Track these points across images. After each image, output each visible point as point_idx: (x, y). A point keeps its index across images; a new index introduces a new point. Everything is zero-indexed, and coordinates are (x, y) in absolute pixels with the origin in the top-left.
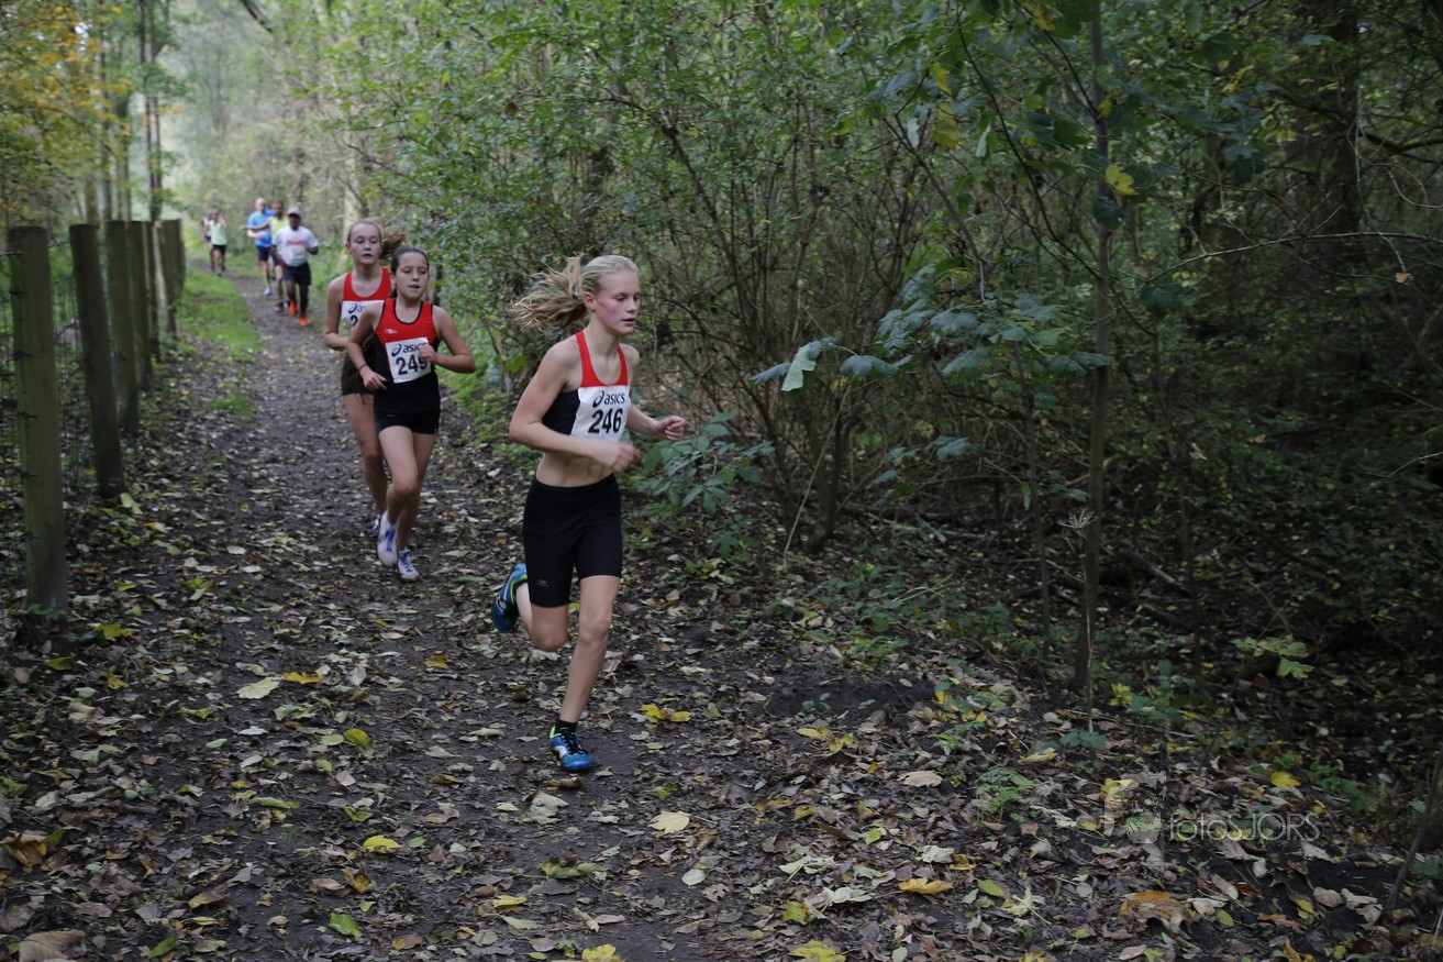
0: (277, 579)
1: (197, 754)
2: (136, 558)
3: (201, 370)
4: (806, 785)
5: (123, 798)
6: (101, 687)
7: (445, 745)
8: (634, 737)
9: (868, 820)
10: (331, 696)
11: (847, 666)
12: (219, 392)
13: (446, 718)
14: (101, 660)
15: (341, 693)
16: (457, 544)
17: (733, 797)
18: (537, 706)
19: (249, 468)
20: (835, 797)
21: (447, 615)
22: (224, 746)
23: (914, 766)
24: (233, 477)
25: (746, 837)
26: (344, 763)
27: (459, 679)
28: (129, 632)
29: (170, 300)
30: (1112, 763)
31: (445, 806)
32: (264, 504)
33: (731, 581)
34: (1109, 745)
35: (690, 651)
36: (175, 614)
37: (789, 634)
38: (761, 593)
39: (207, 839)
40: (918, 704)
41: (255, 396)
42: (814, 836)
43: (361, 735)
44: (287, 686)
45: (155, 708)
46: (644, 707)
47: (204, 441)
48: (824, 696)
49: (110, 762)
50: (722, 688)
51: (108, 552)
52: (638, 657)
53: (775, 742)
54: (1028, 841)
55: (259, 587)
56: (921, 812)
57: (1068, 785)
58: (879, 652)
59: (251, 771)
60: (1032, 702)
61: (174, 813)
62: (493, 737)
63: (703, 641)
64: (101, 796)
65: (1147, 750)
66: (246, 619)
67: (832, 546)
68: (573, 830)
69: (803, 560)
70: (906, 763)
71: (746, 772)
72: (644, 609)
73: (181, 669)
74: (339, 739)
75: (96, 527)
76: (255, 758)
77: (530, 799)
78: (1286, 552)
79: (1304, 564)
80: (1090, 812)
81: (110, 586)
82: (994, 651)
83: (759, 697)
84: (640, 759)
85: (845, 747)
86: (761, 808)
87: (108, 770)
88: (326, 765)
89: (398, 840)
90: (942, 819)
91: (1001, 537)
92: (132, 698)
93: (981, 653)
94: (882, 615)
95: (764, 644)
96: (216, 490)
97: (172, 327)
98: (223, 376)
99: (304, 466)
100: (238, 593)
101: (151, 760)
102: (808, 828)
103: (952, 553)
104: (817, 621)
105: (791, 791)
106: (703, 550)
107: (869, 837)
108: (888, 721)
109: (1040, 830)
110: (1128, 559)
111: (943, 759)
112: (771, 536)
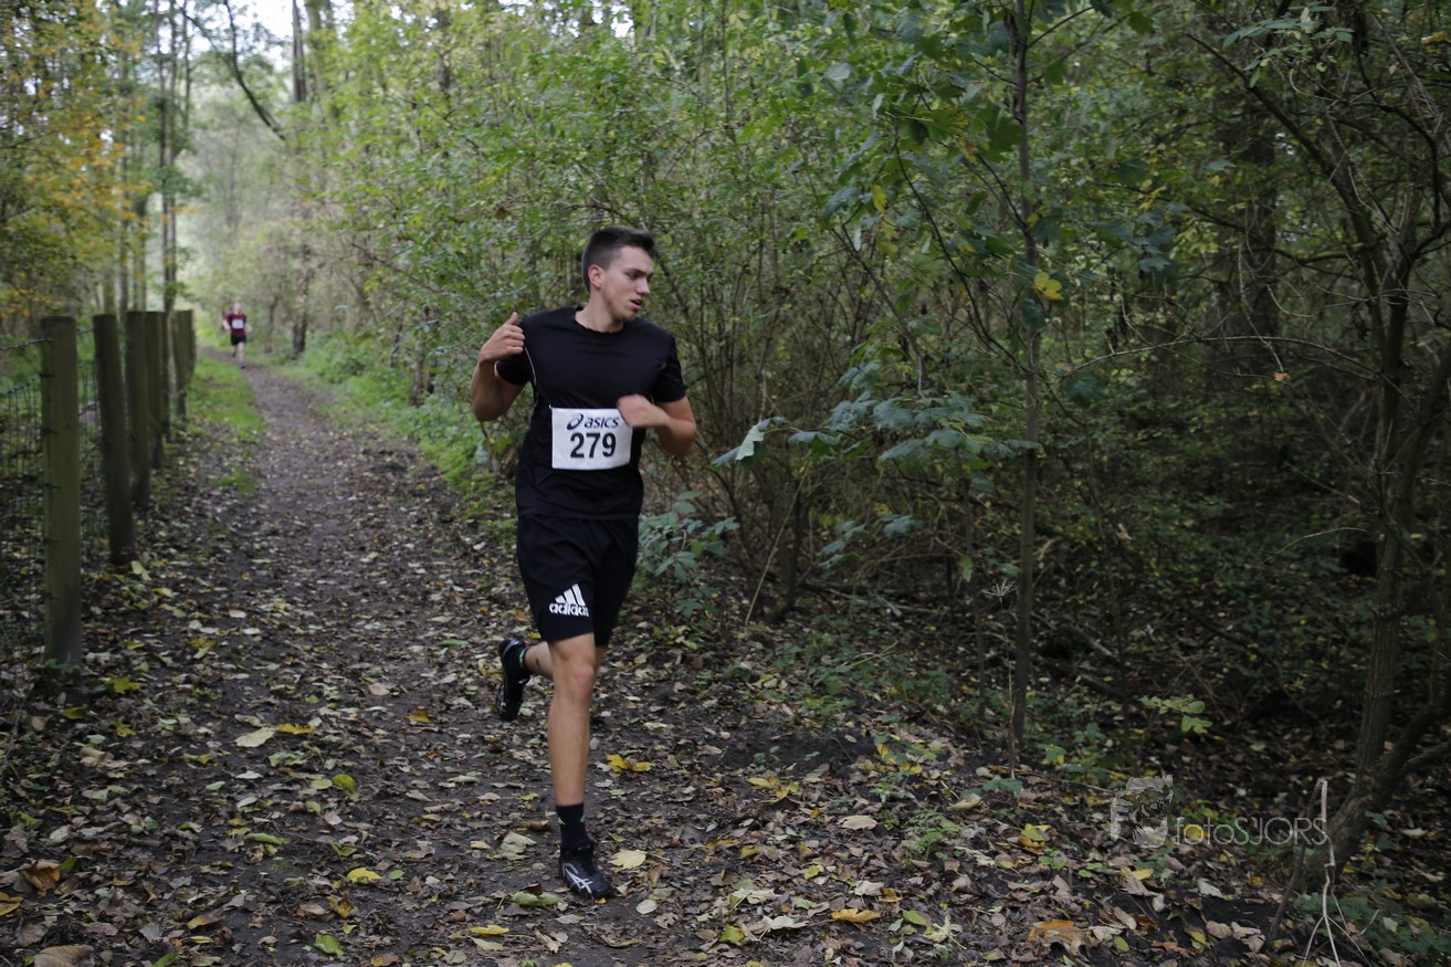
0: (275, 640)
1: (198, 795)
2: (144, 620)
3: (208, 450)
4: (753, 827)
5: (129, 833)
6: (110, 734)
7: (423, 791)
8: (598, 784)
9: (808, 859)
10: (322, 745)
11: (797, 723)
12: (224, 470)
13: (426, 766)
14: (111, 710)
15: (330, 743)
16: (442, 610)
17: (686, 838)
18: (511, 756)
19: (251, 540)
20: (779, 838)
21: (431, 675)
22: (222, 789)
23: (852, 811)
24: (235, 548)
25: (695, 872)
26: (332, 805)
27: (440, 732)
28: (137, 686)
29: (181, 385)
30: (1034, 811)
31: (422, 844)
32: (264, 573)
33: (694, 646)
34: (1033, 796)
35: (653, 709)
36: (180, 671)
37: (746, 695)
38: (722, 657)
39: (205, 869)
40: (861, 758)
41: (259, 474)
42: (759, 872)
43: (347, 780)
44: (281, 737)
45: (160, 754)
46: (609, 757)
47: (210, 514)
48: (774, 749)
49: (118, 800)
50: (682, 742)
51: (119, 614)
52: (606, 714)
53: (728, 790)
54: (952, 876)
55: (257, 647)
56: (856, 851)
57: (991, 829)
58: (826, 711)
59: (247, 810)
60: (966, 758)
61: (175, 846)
62: (470, 783)
63: (666, 700)
64: (110, 830)
65: (1068, 801)
66: (245, 676)
67: (794, 618)
68: (538, 865)
69: (762, 628)
70: (845, 809)
71: (700, 816)
72: (613, 671)
73: (184, 719)
74: (327, 784)
75: (108, 591)
76: (251, 799)
77: (501, 839)
78: (1212, 628)
79: (1228, 638)
80: (1009, 853)
81: (120, 644)
82: (934, 712)
83: (715, 750)
84: (603, 804)
85: (790, 794)
86: (711, 847)
87: (116, 808)
88: (315, 806)
89: (380, 872)
90: (874, 857)
91: (953, 612)
92: (138, 745)
93: (922, 713)
94: (833, 678)
95: (723, 704)
96: (220, 560)
97: (181, 409)
98: (229, 456)
99: (302, 539)
100: (238, 652)
101: (155, 800)
102: (754, 865)
103: (907, 627)
104: (773, 683)
105: (740, 833)
106: (670, 618)
107: (807, 873)
108: (832, 773)
109: (961, 869)
110: (1069, 633)
111: (879, 805)
112: (735, 607)
